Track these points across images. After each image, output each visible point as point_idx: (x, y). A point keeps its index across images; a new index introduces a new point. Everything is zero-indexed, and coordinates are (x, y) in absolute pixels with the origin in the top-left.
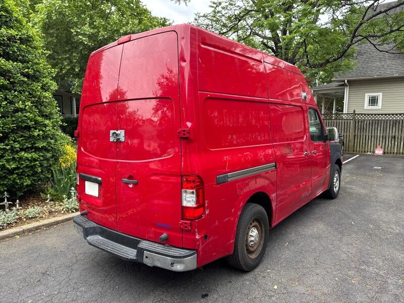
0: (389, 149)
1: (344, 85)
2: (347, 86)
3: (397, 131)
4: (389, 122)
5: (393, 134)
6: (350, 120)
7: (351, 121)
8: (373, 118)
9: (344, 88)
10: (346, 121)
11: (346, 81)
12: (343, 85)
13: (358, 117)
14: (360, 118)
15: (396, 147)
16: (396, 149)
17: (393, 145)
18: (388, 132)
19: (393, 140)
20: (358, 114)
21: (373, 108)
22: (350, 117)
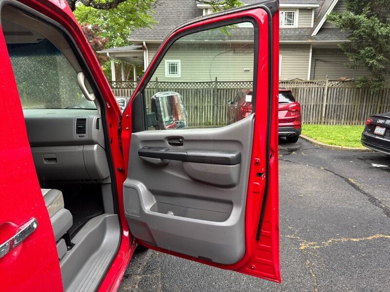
0: (193, 120)
1: (143, 48)
2: (146, 50)
3: (198, 100)
4: (190, 91)
5: (196, 104)
6: (153, 89)
8: (176, 87)
9: (143, 52)
11: (144, 43)
12: (141, 49)
13: (161, 85)
14: (163, 87)
15: (198, 118)
16: (198, 120)
17: (196, 116)
18: (190, 102)
19: (196, 110)
20: (161, 82)
21: (174, 77)
22: (153, 85)
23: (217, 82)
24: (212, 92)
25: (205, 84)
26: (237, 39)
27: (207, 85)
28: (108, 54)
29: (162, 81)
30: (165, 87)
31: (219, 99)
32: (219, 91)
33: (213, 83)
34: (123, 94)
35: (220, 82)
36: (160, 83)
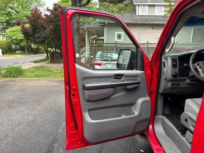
2: (106, 26)
7: (115, 48)
8: (126, 46)
10: (112, 48)
11: (106, 23)
12: (103, 26)
13: (118, 45)
14: (119, 46)
21: (120, 41)
22: (114, 45)
23: (148, 43)
24: (145, 49)
25: (142, 44)
26: (155, 21)
27: (143, 45)
28: (85, 28)
29: (118, 43)
30: (120, 46)
31: (149, 53)
32: (149, 48)
33: (146, 44)
34: (101, 50)
35: (150, 44)
36: (117, 44)
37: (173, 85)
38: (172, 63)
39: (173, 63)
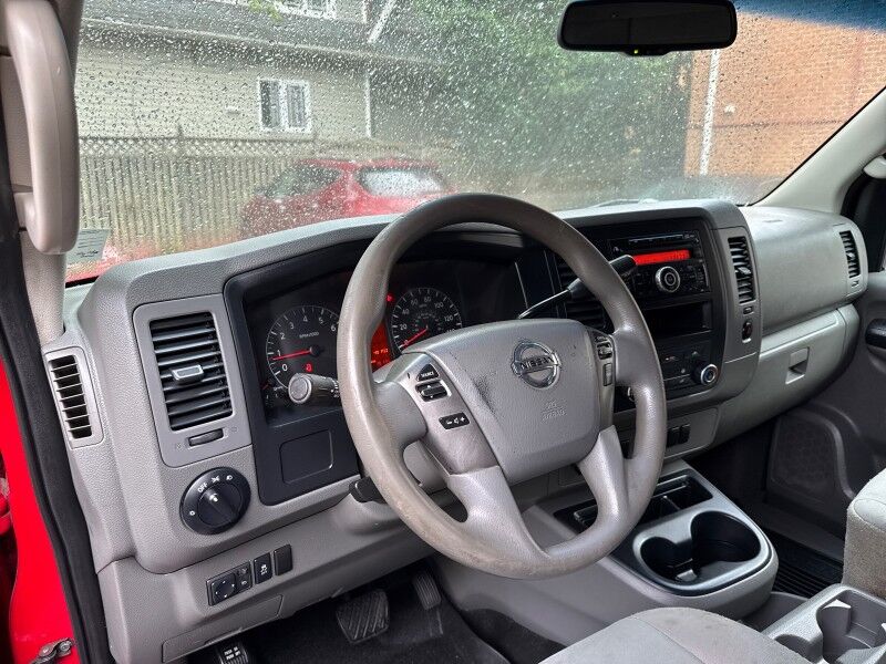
27: (156, 147)
35: (194, 139)
37: (218, 592)
38: (155, 378)
39: (162, 370)
